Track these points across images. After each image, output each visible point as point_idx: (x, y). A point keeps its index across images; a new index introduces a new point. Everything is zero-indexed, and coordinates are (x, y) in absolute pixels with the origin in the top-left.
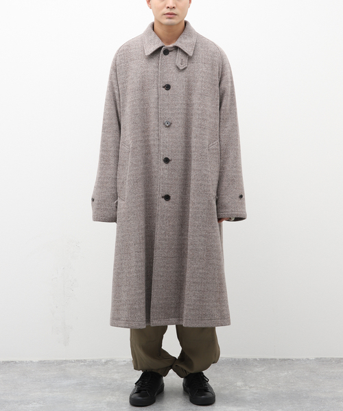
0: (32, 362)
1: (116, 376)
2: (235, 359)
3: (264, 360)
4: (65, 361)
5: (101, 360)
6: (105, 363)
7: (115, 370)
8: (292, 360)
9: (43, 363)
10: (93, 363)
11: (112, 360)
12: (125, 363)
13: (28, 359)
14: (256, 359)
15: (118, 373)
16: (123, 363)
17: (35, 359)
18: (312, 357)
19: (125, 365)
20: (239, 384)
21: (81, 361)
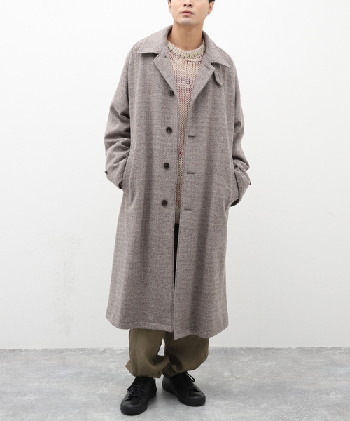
0: (35, 350)
1: (112, 366)
2: (223, 348)
3: (250, 349)
4: (66, 349)
5: (99, 348)
6: (103, 351)
7: (111, 360)
8: (276, 349)
9: (45, 352)
10: (92, 352)
11: (109, 349)
12: (122, 351)
13: (33, 348)
14: (242, 349)
15: (114, 362)
16: (119, 352)
17: (39, 348)
18: (294, 346)
19: (121, 354)
20: (226, 374)
21: (81, 350)
